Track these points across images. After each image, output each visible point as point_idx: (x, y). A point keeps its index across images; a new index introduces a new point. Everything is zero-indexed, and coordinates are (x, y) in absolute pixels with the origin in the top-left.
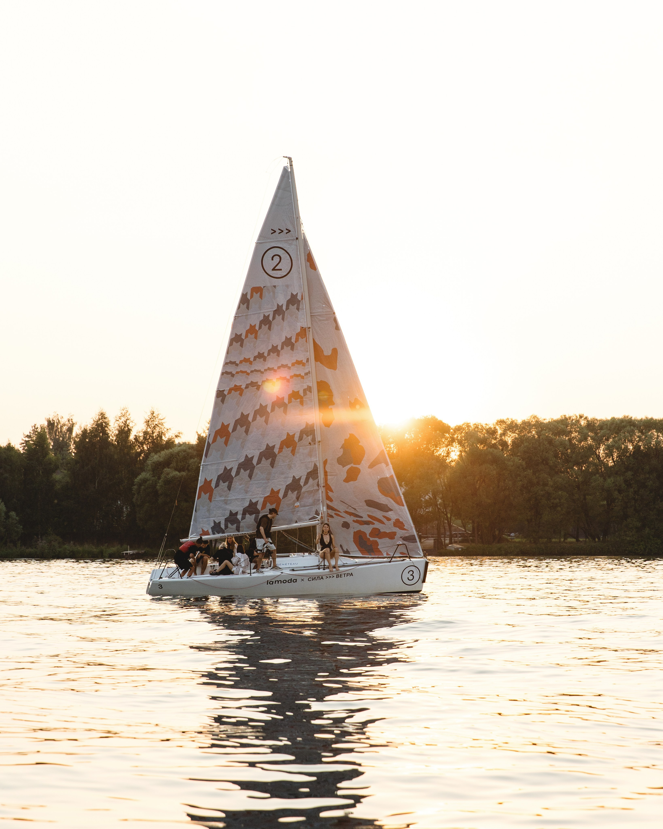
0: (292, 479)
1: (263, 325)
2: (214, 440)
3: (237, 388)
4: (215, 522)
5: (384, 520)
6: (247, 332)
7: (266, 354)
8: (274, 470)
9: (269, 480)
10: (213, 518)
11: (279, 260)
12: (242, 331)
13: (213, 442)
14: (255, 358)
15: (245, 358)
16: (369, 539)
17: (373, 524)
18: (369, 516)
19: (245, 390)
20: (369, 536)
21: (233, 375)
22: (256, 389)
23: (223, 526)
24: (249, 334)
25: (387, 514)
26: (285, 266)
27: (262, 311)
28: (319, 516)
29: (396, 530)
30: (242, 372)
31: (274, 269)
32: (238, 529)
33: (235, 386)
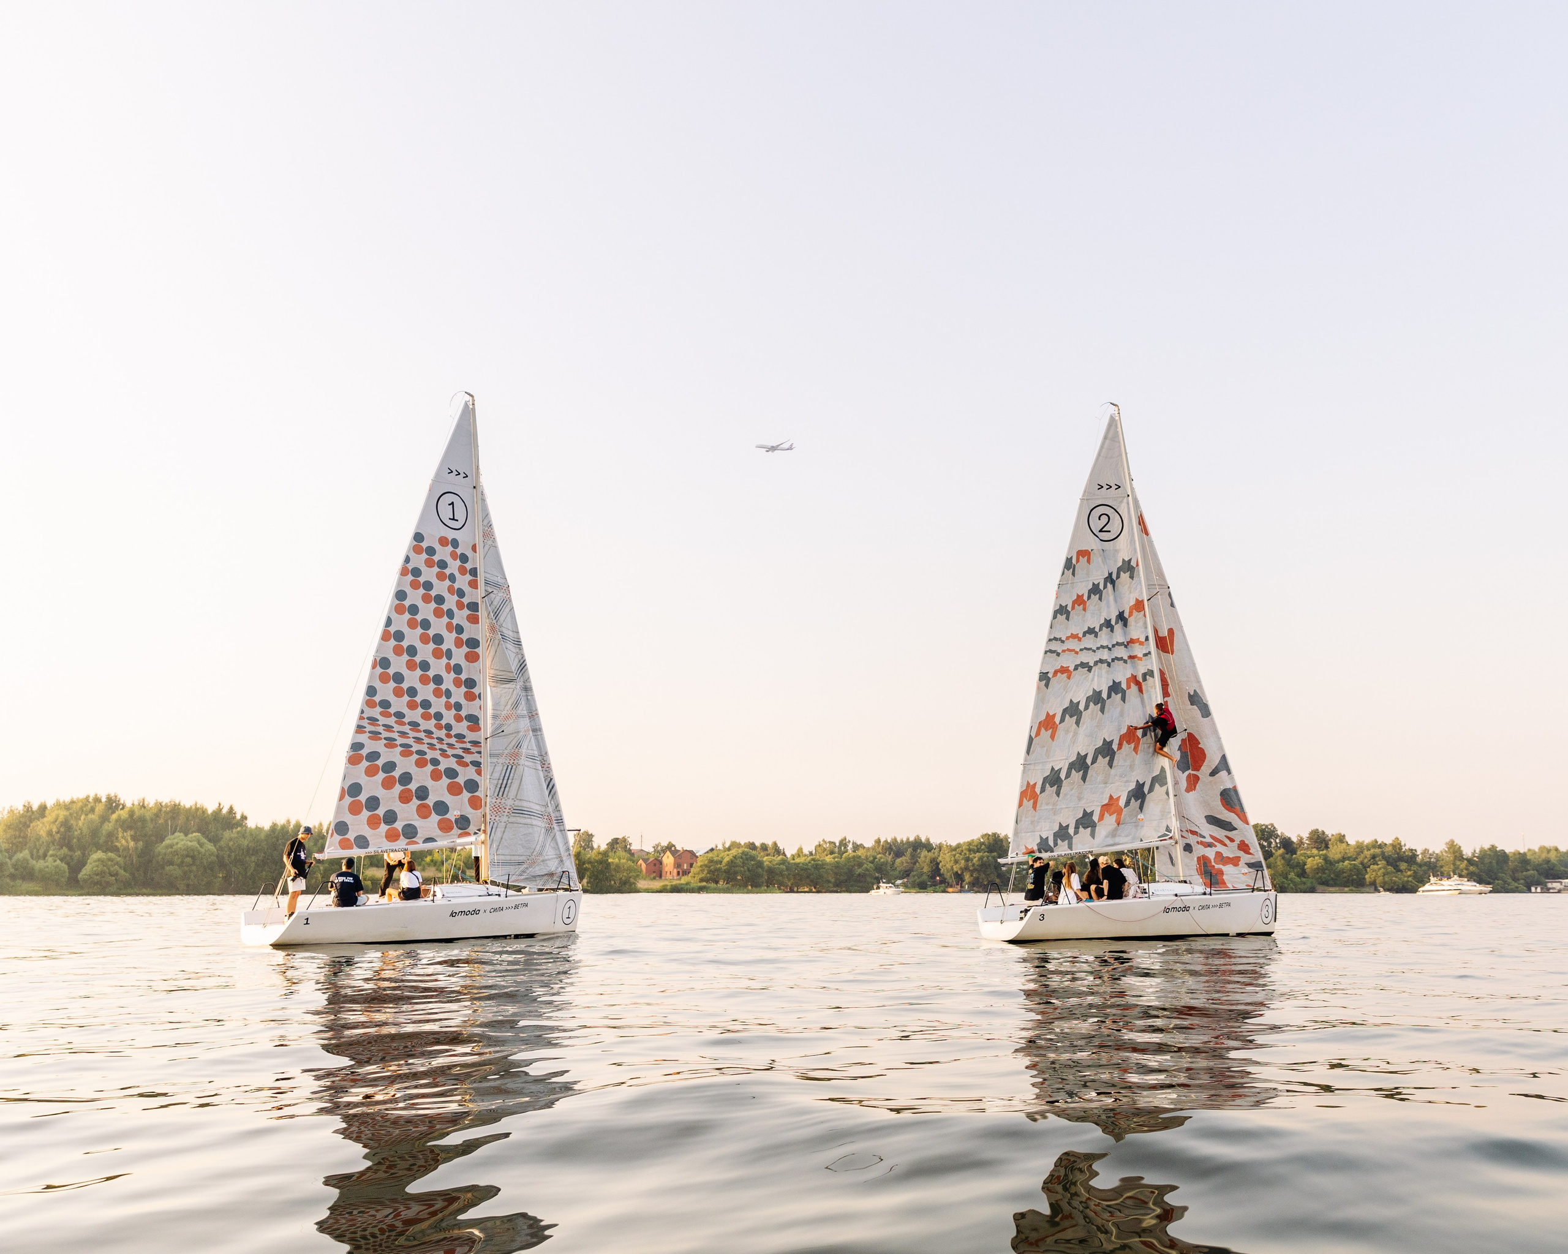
0: (1135, 783)
1: (1092, 595)
2: (1038, 734)
3: (1064, 670)
4: (1041, 838)
5: (1227, 842)
6: (1074, 603)
7: (1097, 630)
8: (1113, 771)
9: (1106, 783)
10: (1039, 833)
11: (1107, 520)
12: (1068, 601)
13: (1036, 736)
14: (1085, 634)
15: (1072, 634)
16: (1214, 866)
17: (1216, 846)
18: (1211, 836)
19: (1074, 673)
20: (1215, 862)
21: (1058, 655)
22: (1088, 670)
23: (1051, 843)
24: (1076, 605)
25: (1231, 834)
26: (1115, 526)
27: (1090, 579)
28: (1171, 833)
29: (1241, 854)
30: (1069, 650)
31: (1101, 531)
32: (1070, 847)
33: (1062, 667)
